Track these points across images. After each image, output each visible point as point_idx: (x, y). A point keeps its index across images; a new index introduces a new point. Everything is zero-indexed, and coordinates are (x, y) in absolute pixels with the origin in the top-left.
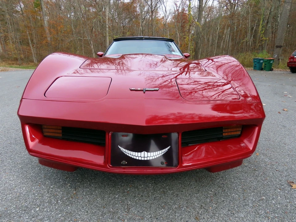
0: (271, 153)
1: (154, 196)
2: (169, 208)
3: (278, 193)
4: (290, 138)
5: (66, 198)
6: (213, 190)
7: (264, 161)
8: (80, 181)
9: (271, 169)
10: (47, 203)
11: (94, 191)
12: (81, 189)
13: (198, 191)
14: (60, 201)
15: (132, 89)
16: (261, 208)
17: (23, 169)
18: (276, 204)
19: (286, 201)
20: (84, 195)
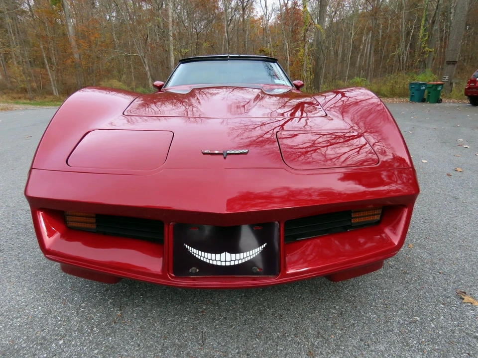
0: (432, 245)
1: (245, 318)
2: (267, 337)
3: (441, 311)
4: (464, 217)
5: (106, 323)
6: (337, 307)
7: (421, 257)
8: (128, 294)
9: (431, 271)
10: (76, 331)
11: (151, 311)
12: (130, 308)
13: (314, 308)
14: (96, 329)
15: (206, 152)
16: (412, 335)
17: (37, 276)
18: (437, 328)
19: (452, 323)
20: (133, 317)
